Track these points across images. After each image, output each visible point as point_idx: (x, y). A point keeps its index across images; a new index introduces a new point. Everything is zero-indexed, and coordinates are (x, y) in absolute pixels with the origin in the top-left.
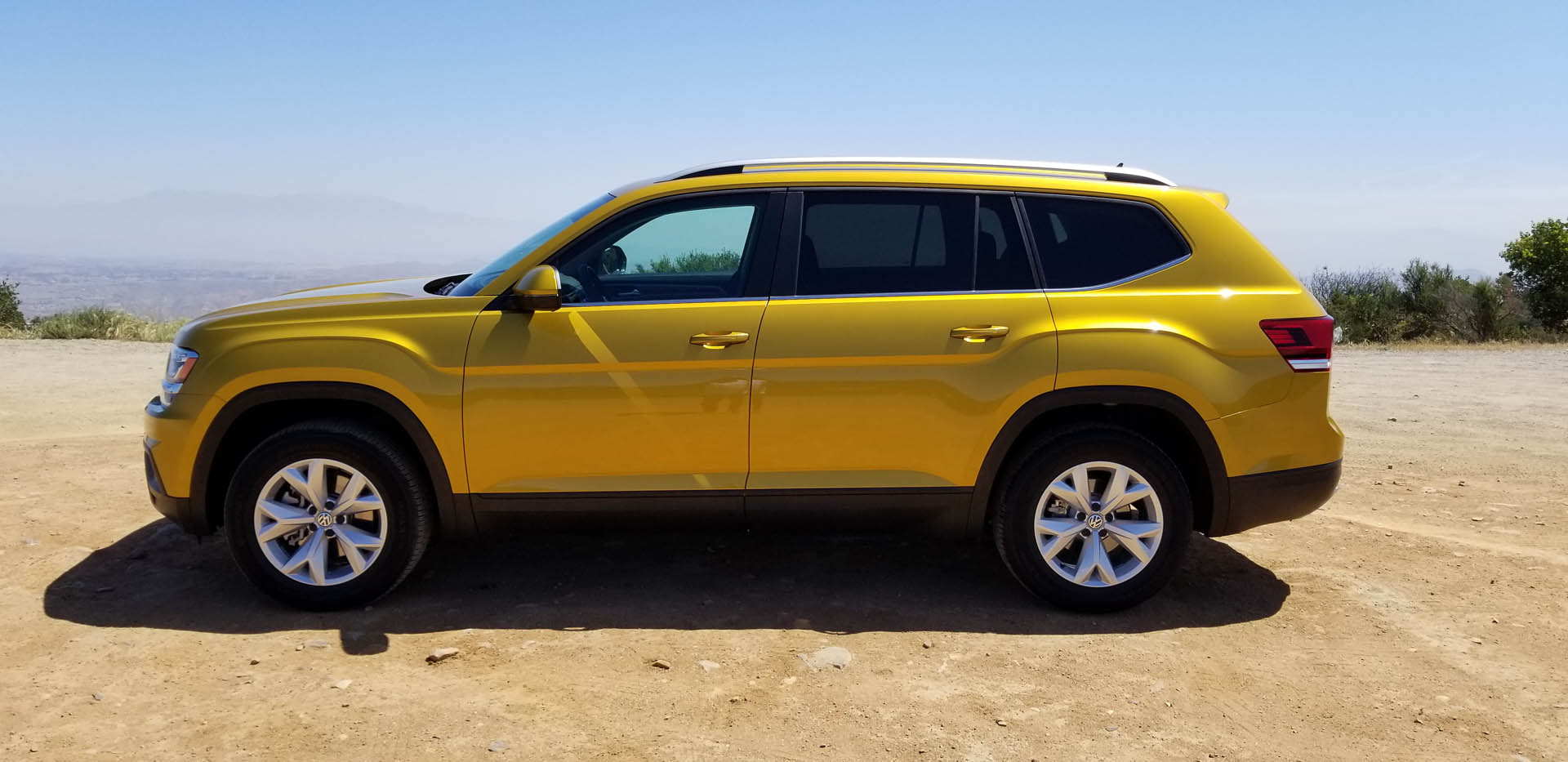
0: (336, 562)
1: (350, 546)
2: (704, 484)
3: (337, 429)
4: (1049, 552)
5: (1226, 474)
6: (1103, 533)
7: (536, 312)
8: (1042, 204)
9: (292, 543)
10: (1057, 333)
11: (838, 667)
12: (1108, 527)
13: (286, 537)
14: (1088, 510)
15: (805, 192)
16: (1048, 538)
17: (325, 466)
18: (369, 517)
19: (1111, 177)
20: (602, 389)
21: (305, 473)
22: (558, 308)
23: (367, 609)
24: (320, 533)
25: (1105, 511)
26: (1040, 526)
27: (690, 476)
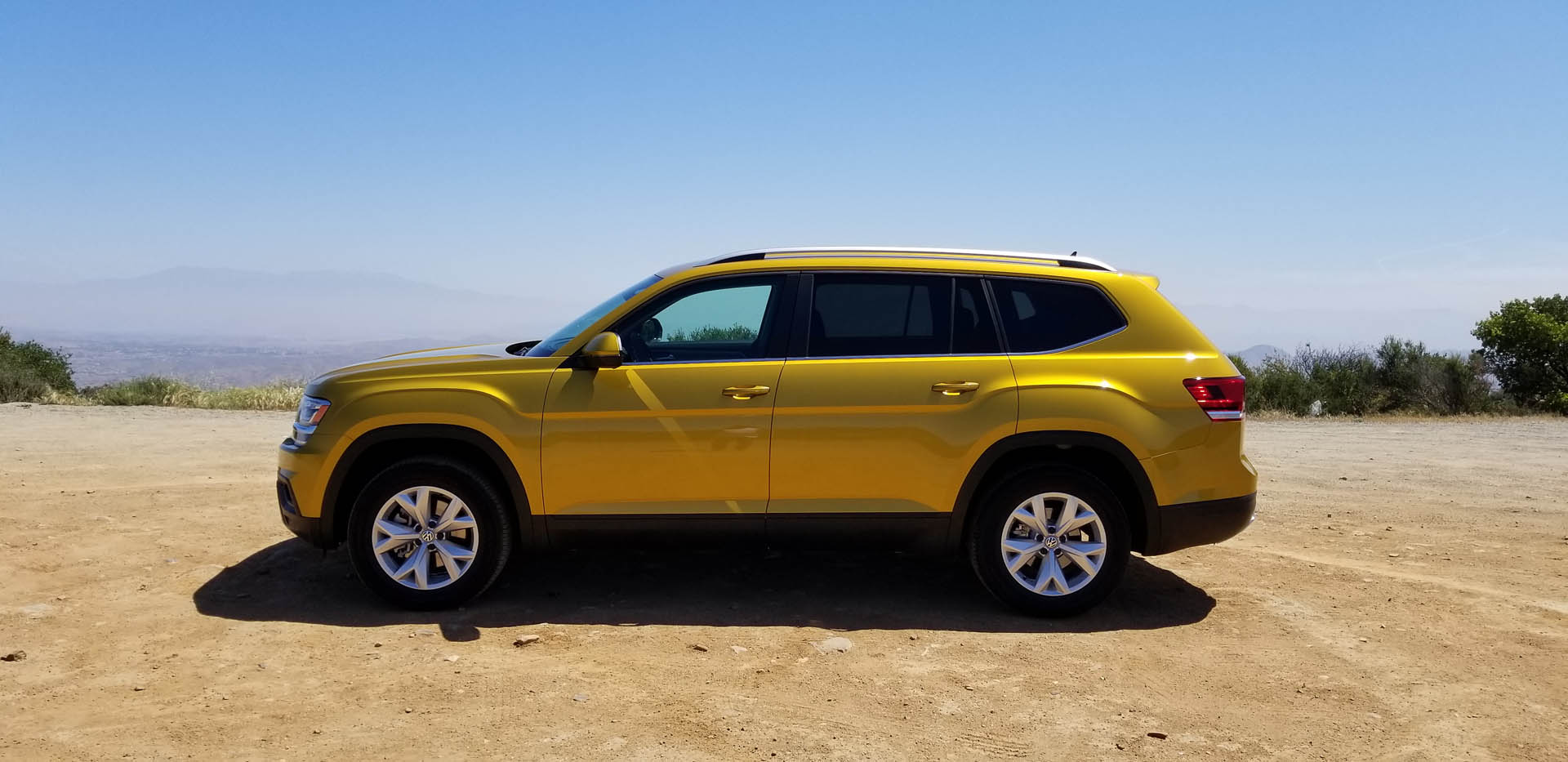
0: (436, 571)
1: (448, 558)
2: (735, 509)
3: (442, 463)
4: (1015, 565)
5: (1157, 504)
6: (1058, 551)
7: (600, 369)
8: (1006, 285)
9: (400, 555)
10: (1018, 388)
11: (842, 651)
12: (1062, 546)
13: (396, 551)
14: (1045, 532)
15: (815, 274)
16: (1013, 555)
17: (430, 492)
18: (462, 535)
19: (1063, 264)
20: (650, 433)
21: (414, 497)
22: (620, 365)
23: (460, 609)
24: (424, 547)
25: (1059, 534)
26: (1006, 545)
27: (722, 502)
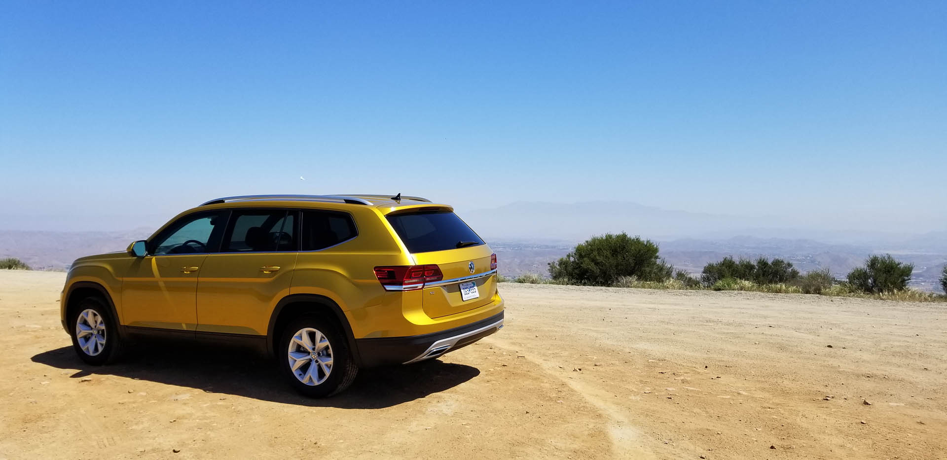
0: (96, 348)
1: (99, 342)
2: (184, 327)
3: (95, 299)
4: (295, 367)
5: (354, 337)
6: (316, 361)
9: (85, 340)
10: (294, 270)
14: (311, 350)
15: (233, 210)
17: (91, 312)
20: (155, 287)
21: (88, 314)
25: (316, 351)
26: (291, 356)
27: (180, 324)
